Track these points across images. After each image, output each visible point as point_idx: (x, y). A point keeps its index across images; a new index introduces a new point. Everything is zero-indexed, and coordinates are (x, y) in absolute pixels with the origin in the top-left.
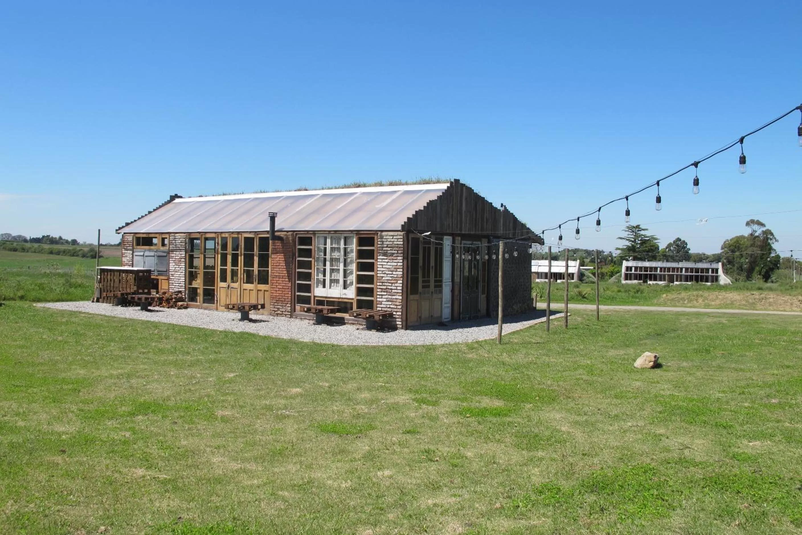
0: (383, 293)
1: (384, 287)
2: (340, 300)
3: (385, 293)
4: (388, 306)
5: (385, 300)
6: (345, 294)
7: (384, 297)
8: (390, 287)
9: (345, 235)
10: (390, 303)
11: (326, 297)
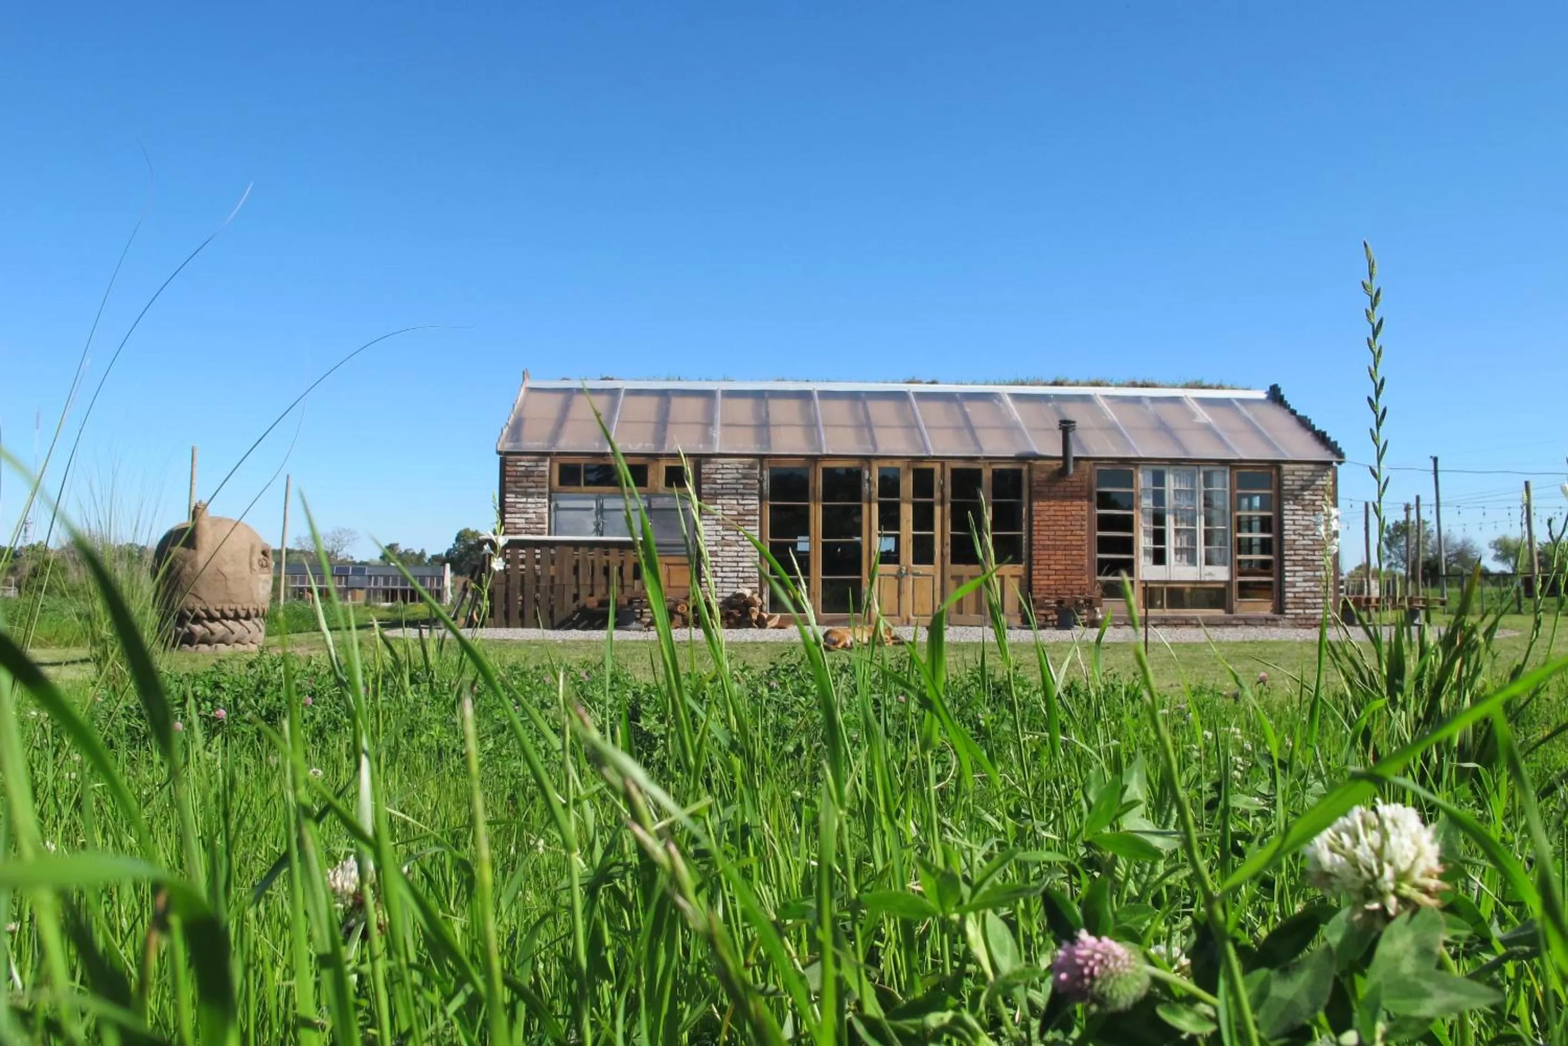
0: (1297, 568)
1: (1300, 558)
2: (1198, 586)
3: (1301, 568)
4: (1308, 589)
5: (1301, 579)
6: (1210, 574)
7: (1298, 574)
8: (1309, 558)
9: (1207, 469)
10: (1312, 584)
11: (1166, 582)
